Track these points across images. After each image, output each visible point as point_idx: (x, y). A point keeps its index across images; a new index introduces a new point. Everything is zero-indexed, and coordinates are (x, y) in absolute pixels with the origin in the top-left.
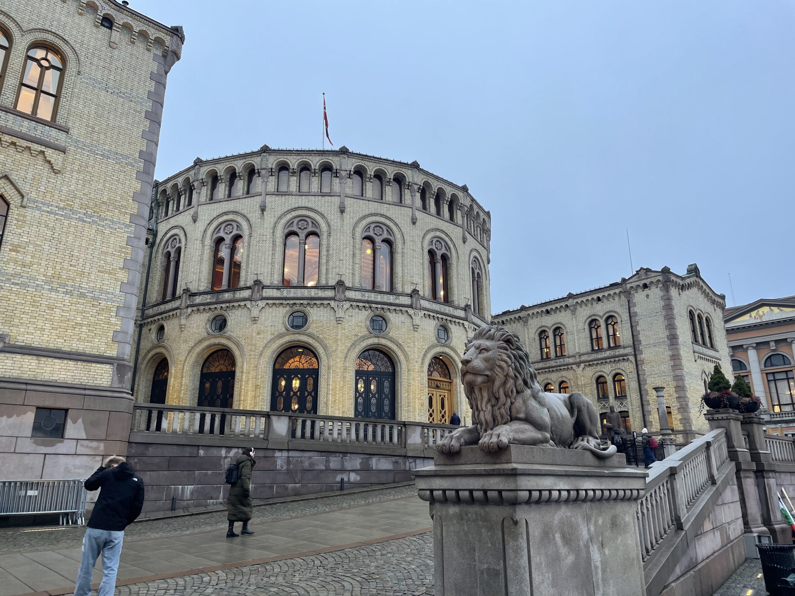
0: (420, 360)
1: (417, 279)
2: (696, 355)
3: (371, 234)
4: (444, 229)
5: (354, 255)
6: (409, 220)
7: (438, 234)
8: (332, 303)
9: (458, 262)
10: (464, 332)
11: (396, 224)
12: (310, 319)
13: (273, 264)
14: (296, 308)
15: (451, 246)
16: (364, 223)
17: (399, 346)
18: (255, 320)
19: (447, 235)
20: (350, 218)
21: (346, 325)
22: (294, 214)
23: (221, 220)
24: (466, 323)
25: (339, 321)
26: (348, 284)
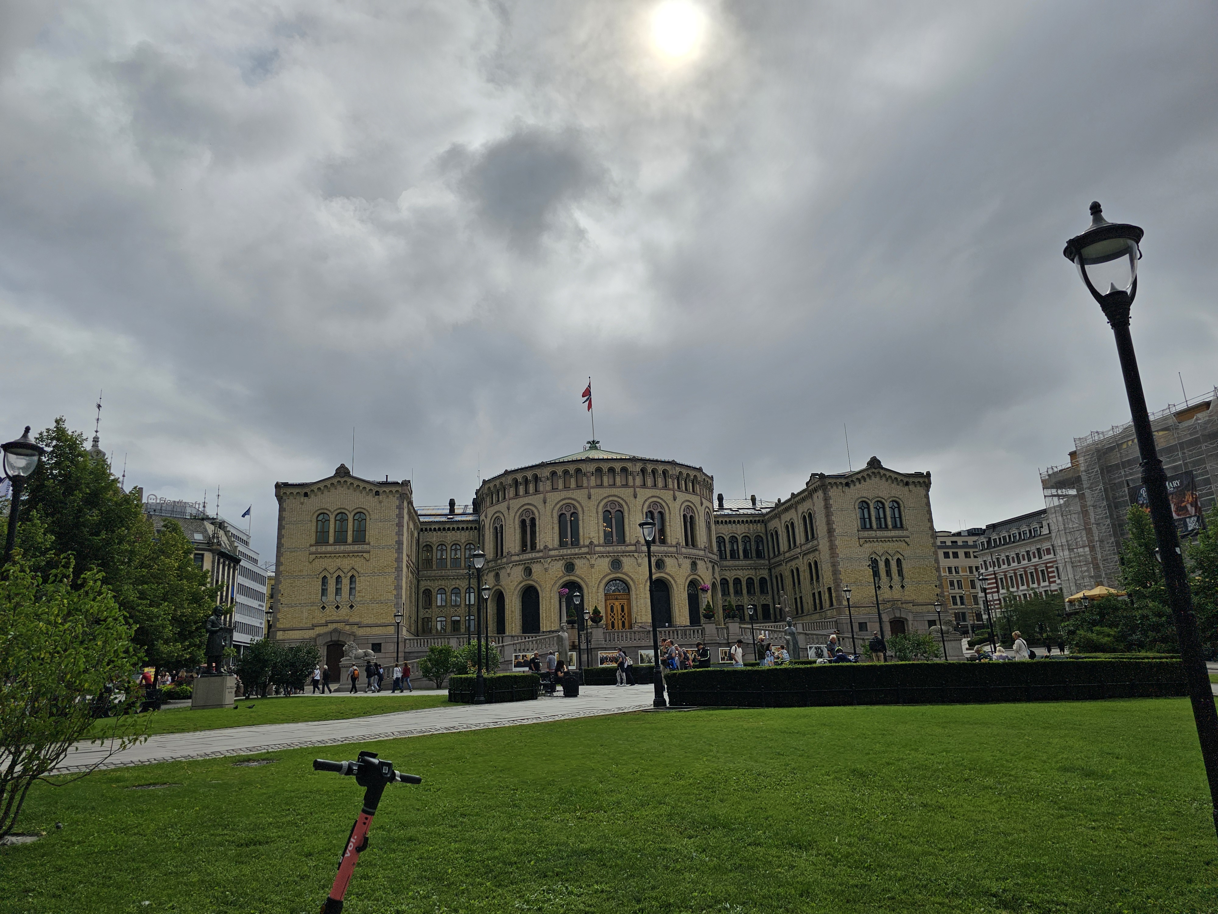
0: (597, 585)
1: (593, 534)
2: (862, 541)
3: (564, 512)
4: (616, 494)
5: (553, 528)
6: (586, 496)
7: (611, 499)
8: (542, 560)
9: (629, 514)
10: (635, 561)
11: (578, 502)
12: (533, 571)
13: (515, 541)
14: (527, 565)
15: (624, 504)
16: (558, 506)
17: (582, 579)
18: (509, 575)
19: (619, 497)
20: (549, 506)
21: (550, 571)
22: (523, 508)
23: (495, 516)
24: (636, 555)
25: (546, 570)
26: (551, 547)
